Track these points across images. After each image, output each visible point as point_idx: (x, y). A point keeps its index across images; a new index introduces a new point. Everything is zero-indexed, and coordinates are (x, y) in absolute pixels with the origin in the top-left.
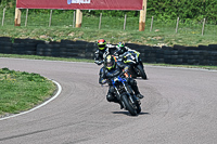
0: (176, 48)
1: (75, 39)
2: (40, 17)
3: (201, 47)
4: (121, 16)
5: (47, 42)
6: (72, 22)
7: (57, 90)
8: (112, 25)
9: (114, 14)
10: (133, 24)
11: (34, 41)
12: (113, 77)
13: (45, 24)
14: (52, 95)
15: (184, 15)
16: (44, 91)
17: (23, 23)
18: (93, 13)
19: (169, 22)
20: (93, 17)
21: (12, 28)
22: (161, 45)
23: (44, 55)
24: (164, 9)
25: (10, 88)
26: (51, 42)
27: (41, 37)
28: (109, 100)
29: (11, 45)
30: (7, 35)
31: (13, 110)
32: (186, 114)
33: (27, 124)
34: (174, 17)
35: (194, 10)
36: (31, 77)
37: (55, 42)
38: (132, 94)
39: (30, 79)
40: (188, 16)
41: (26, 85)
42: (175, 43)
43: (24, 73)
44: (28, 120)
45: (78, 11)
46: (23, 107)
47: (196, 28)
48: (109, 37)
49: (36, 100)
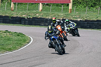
0: (86, 21)
1: (39, 17)
2: (23, 6)
3: (98, 21)
4: (60, 6)
5: (26, 18)
6: (38, 9)
7: (31, 41)
8: (56, 10)
9: (57, 5)
10: (66, 10)
11: (20, 18)
12: (51, 36)
13: (25, 10)
14: (28, 43)
15: (90, 5)
16: (25, 41)
17: (15, 9)
18: (47, 5)
19: (83, 9)
20: (47, 6)
21: (10, 11)
22: (79, 20)
23: (25, 24)
24: (80, 3)
25: (9, 40)
26: (28, 18)
27: (23, 16)
28: (50, 47)
29: (9, 20)
30: (7, 15)
31: (10, 50)
32: (91, 52)
33: (17, 56)
34: (85, 7)
35: (94, 3)
36: (19, 35)
37: (30, 18)
38: (60, 44)
39: (18, 35)
40: (92, 6)
41: (16, 38)
42: (85, 19)
43: (15, 33)
44: (17, 54)
45: (40, 4)
46: (15, 48)
47: (95, 11)
48: (55, 16)
49: (21, 45)
